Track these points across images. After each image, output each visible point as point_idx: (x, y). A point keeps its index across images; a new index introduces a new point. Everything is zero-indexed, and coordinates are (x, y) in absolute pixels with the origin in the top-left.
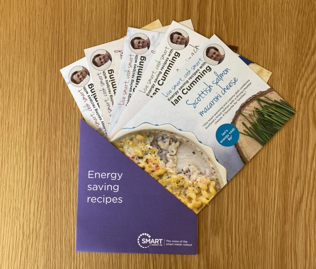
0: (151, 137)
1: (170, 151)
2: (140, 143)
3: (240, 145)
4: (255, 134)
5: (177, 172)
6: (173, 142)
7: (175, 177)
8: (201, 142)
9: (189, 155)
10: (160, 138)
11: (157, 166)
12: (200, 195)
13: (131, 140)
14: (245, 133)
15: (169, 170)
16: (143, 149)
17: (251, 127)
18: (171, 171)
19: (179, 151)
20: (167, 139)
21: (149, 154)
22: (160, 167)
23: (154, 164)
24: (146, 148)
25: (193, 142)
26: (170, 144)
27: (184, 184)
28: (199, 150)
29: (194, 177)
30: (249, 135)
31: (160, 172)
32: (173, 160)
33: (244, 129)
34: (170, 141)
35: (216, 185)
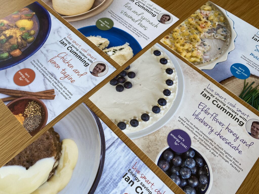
0: (224, 25)
1: (216, 35)
2: (218, 19)
3: (234, 80)
4: (247, 91)
5: (202, 38)
6: (224, 37)
7: (198, 37)
8: (229, 53)
9: (216, 46)
10: (225, 30)
11: (203, 27)
12: (187, 51)
13: (219, 14)
14: (246, 84)
15: (202, 34)
16: (214, 20)
17: (253, 88)
18: (202, 35)
19: (218, 40)
20: (225, 33)
21: (211, 23)
22: (203, 29)
23: (205, 26)
24: (216, 22)
25: (228, 48)
26: (222, 35)
27: (194, 42)
28: (223, 52)
29: (200, 48)
30: (245, 87)
31: (200, 29)
32: (211, 36)
33: (249, 83)
34: (224, 35)
35: (198, 62)
